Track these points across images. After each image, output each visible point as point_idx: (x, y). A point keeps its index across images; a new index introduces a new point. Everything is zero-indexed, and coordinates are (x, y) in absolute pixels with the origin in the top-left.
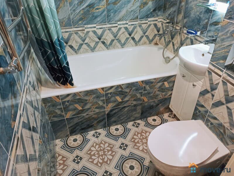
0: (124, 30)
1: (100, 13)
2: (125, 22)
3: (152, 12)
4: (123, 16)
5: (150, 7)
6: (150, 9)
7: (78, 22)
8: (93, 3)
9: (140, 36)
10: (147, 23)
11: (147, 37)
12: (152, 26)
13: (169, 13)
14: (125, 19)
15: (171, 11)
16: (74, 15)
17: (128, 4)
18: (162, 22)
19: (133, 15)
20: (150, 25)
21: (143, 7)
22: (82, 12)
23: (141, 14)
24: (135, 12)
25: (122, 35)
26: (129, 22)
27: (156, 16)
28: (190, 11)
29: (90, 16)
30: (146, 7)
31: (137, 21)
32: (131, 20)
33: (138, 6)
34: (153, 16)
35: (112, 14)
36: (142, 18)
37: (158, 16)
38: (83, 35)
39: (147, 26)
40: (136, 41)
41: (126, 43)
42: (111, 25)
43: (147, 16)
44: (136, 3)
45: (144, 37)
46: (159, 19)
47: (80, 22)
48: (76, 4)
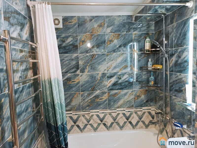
0: (122, 115)
1: (103, 102)
2: (122, 109)
3: (145, 102)
4: (121, 105)
5: (143, 99)
6: (143, 101)
7: (86, 108)
8: (98, 95)
9: (137, 121)
10: (142, 111)
11: (144, 122)
12: (147, 114)
13: (159, 105)
14: (122, 107)
15: (160, 104)
16: (84, 103)
17: (125, 96)
18: (155, 110)
19: (129, 104)
20: (144, 113)
21: (137, 99)
22: (89, 101)
23: (136, 103)
24: (131, 102)
25: (120, 119)
26: (126, 109)
27: (149, 106)
28: (175, 106)
29: (96, 104)
30: (140, 99)
31: (133, 109)
33: (133, 98)
34: (147, 106)
35: (112, 103)
36: (137, 107)
37: (150, 106)
38: (88, 118)
39: (142, 113)
40: (133, 125)
41: (124, 126)
42: (111, 111)
43: (141, 106)
44: (131, 96)
45: (140, 122)
46: (152, 108)
47: (87, 108)
48: (86, 96)
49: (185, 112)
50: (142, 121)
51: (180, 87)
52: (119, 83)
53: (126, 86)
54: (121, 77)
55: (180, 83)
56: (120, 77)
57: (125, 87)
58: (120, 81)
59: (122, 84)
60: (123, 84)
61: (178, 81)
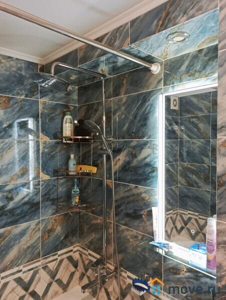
0: (15, 284)
2: (16, 269)
3: (63, 240)
4: (12, 261)
5: (59, 234)
6: (60, 237)
9: (46, 285)
10: (57, 259)
11: (59, 282)
12: (66, 262)
13: (89, 240)
14: (16, 264)
15: (91, 238)
17: (21, 238)
18: (79, 251)
19: (30, 254)
20: (61, 261)
21: (47, 237)
23: (45, 247)
24: (35, 247)
25: (10, 295)
26: (24, 267)
27: (69, 244)
28: (125, 243)
30: (53, 235)
31: (40, 261)
32: (28, 262)
33: (39, 238)
34: (66, 246)
36: (46, 254)
37: (72, 244)
39: (57, 263)
40: (39, 296)
43: (56, 249)
44: (36, 234)
45: (54, 283)
46: (74, 247)
49: (147, 255)
50: (56, 281)
51: (135, 210)
52: (8, 211)
53: (23, 214)
54: (14, 196)
55: (136, 203)
56: (10, 196)
57: (23, 217)
58: (11, 205)
59: (14, 211)
60: (19, 211)
61: (132, 198)
